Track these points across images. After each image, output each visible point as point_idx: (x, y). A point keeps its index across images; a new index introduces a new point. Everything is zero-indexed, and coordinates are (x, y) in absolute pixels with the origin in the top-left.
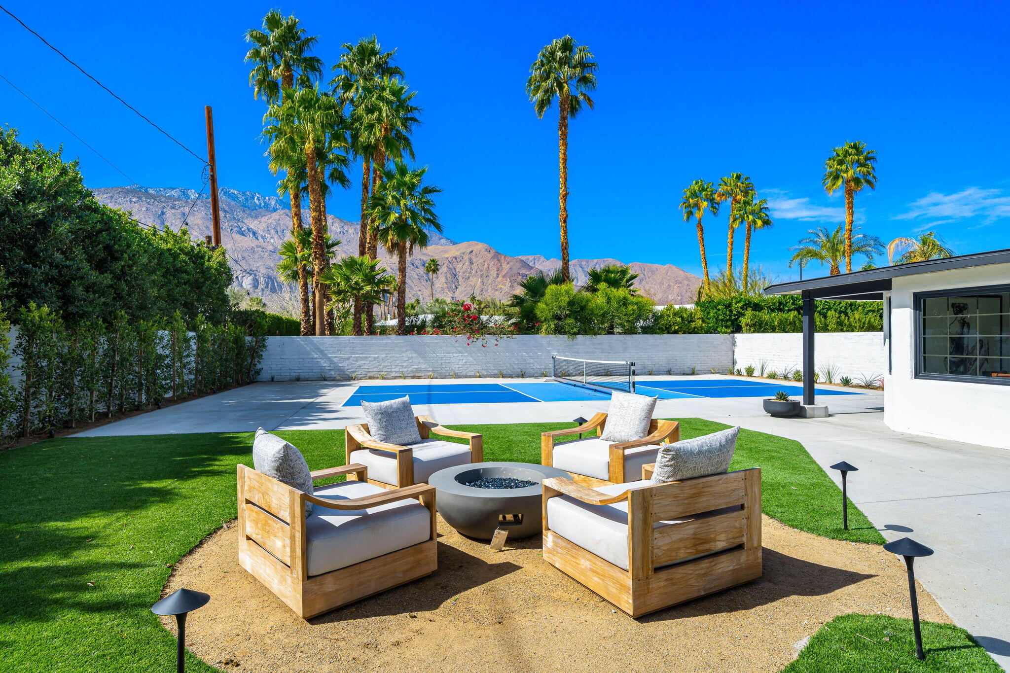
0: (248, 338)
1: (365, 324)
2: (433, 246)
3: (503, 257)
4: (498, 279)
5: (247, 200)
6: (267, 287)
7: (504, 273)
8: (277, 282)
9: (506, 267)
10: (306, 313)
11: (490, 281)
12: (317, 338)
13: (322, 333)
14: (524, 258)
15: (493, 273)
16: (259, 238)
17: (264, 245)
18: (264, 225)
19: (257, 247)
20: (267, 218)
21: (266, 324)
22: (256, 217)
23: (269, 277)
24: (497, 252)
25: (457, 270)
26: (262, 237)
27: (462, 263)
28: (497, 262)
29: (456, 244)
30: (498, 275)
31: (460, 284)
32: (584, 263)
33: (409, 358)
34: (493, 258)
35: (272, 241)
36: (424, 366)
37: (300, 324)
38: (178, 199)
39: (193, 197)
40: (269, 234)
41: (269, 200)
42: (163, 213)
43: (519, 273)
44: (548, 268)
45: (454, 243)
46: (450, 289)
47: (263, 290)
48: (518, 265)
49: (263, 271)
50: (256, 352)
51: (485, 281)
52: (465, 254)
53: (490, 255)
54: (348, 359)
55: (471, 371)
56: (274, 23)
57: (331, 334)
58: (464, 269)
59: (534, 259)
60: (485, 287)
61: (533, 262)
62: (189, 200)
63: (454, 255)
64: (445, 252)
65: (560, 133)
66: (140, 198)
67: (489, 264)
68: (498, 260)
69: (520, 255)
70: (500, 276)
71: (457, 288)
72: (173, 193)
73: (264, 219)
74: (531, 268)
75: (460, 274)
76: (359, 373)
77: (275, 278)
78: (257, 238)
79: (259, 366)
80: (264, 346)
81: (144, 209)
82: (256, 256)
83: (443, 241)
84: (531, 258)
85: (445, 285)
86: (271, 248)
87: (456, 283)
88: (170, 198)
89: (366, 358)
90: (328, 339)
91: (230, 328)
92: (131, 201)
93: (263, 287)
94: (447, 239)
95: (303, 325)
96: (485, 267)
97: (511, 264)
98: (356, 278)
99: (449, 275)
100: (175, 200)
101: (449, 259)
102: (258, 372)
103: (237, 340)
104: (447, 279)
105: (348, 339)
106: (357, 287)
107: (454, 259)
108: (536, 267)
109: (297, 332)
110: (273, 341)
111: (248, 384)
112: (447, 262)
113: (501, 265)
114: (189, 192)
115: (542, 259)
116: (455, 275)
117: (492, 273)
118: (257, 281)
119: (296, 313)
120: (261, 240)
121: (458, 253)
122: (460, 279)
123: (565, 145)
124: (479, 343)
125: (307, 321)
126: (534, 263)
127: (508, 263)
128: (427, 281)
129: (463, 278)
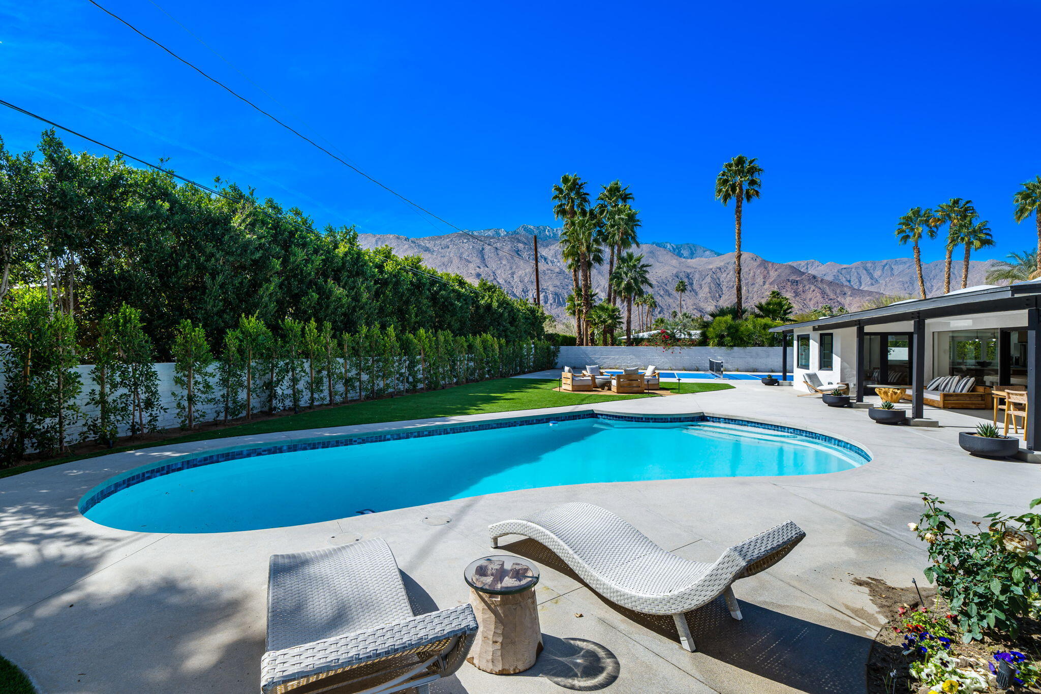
0: (552, 347)
1: (609, 340)
2: (697, 259)
3: (770, 265)
4: (765, 287)
5: (540, 232)
6: (555, 302)
7: (771, 280)
8: (562, 298)
9: (773, 274)
10: (580, 333)
11: (755, 289)
12: (584, 347)
13: (587, 345)
14: (794, 264)
15: (760, 280)
16: (549, 263)
17: (552, 268)
18: (552, 252)
19: (548, 269)
20: (555, 246)
21: (560, 340)
22: (547, 246)
23: (556, 294)
24: (764, 260)
25: (721, 280)
26: (551, 262)
27: (726, 273)
28: (764, 270)
29: (721, 255)
30: (764, 283)
31: (724, 292)
32: (869, 265)
33: (631, 359)
34: (759, 266)
35: (559, 264)
36: (639, 363)
37: (576, 339)
38: (493, 237)
39: (502, 234)
40: (557, 259)
41: (557, 230)
42: (483, 249)
43: (789, 280)
44: (824, 273)
45: (719, 254)
46: (713, 298)
47: (551, 304)
48: (788, 271)
49: (551, 289)
50: (555, 354)
51: (750, 289)
52: (730, 264)
53: (756, 264)
54: (599, 358)
55: (667, 366)
56: (566, 180)
57: (592, 345)
58: (728, 279)
59: (807, 264)
60: (751, 295)
61: (805, 267)
62: (500, 238)
63: (718, 266)
64: (709, 263)
65: (736, 216)
66: (468, 239)
67: (755, 273)
68: (766, 268)
69: (790, 261)
70: (767, 283)
71: (721, 297)
72: (490, 233)
73: (552, 247)
74: (803, 273)
75: (724, 283)
76: (605, 365)
77: (561, 294)
78: (547, 263)
79: (556, 361)
80: (559, 351)
81: (471, 247)
82: (547, 278)
83: (708, 253)
84: (803, 263)
85: (709, 295)
86: (557, 270)
87: (720, 292)
88: (488, 237)
89: (608, 358)
90: (590, 348)
91: (544, 343)
92: (463, 242)
93: (552, 302)
94: (712, 251)
95: (578, 340)
96: (751, 275)
97: (779, 271)
98: (604, 316)
99: (712, 285)
100: (491, 239)
101: (713, 270)
102: (556, 364)
103: (548, 348)
104: (710, 289)
105: (600, 348)
106: (604, 322)
107: (718, 270)
108: (810, 272)
109: (574, 344)
110: (563, 348)
111: (552, 369)
112: (711, 273)
113: (768, 273)
114: (500, 232)
115: (816, 264)
116: (719, 285)
117: (758, 280)
118: (547, 297)
119: (574, 333)
120: (550, 264)
121: (722, 264)
122: (724, 288)
123: (740, 224)
124: (670, 351)
125: (580, 338)
126: (807, 268)
127: (776, 270)
128: (691, 291)
129: (727, 287)
